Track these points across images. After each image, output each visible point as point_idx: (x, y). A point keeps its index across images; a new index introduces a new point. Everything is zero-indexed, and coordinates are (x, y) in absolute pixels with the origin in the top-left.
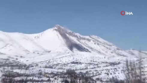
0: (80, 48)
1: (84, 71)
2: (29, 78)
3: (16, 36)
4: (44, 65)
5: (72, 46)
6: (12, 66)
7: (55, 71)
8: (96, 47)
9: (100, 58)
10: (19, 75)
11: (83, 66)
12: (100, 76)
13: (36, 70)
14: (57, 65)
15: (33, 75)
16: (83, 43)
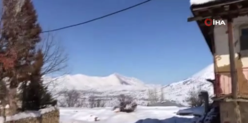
0: (126, 84)
1: (129, 95)
2: (102, 99)
3: (96, 78)
4: (109, 92)
5: (123, 83)
6: (94, 93)
7: (115, 94)
8: (134, 83)
9: (136, 88)
10: (97, 97)
11: (128, 92)
12: (137, 97)
13: (105, 95)
14: (116, 92)
15: (104, 97)
16: (127, 81)
